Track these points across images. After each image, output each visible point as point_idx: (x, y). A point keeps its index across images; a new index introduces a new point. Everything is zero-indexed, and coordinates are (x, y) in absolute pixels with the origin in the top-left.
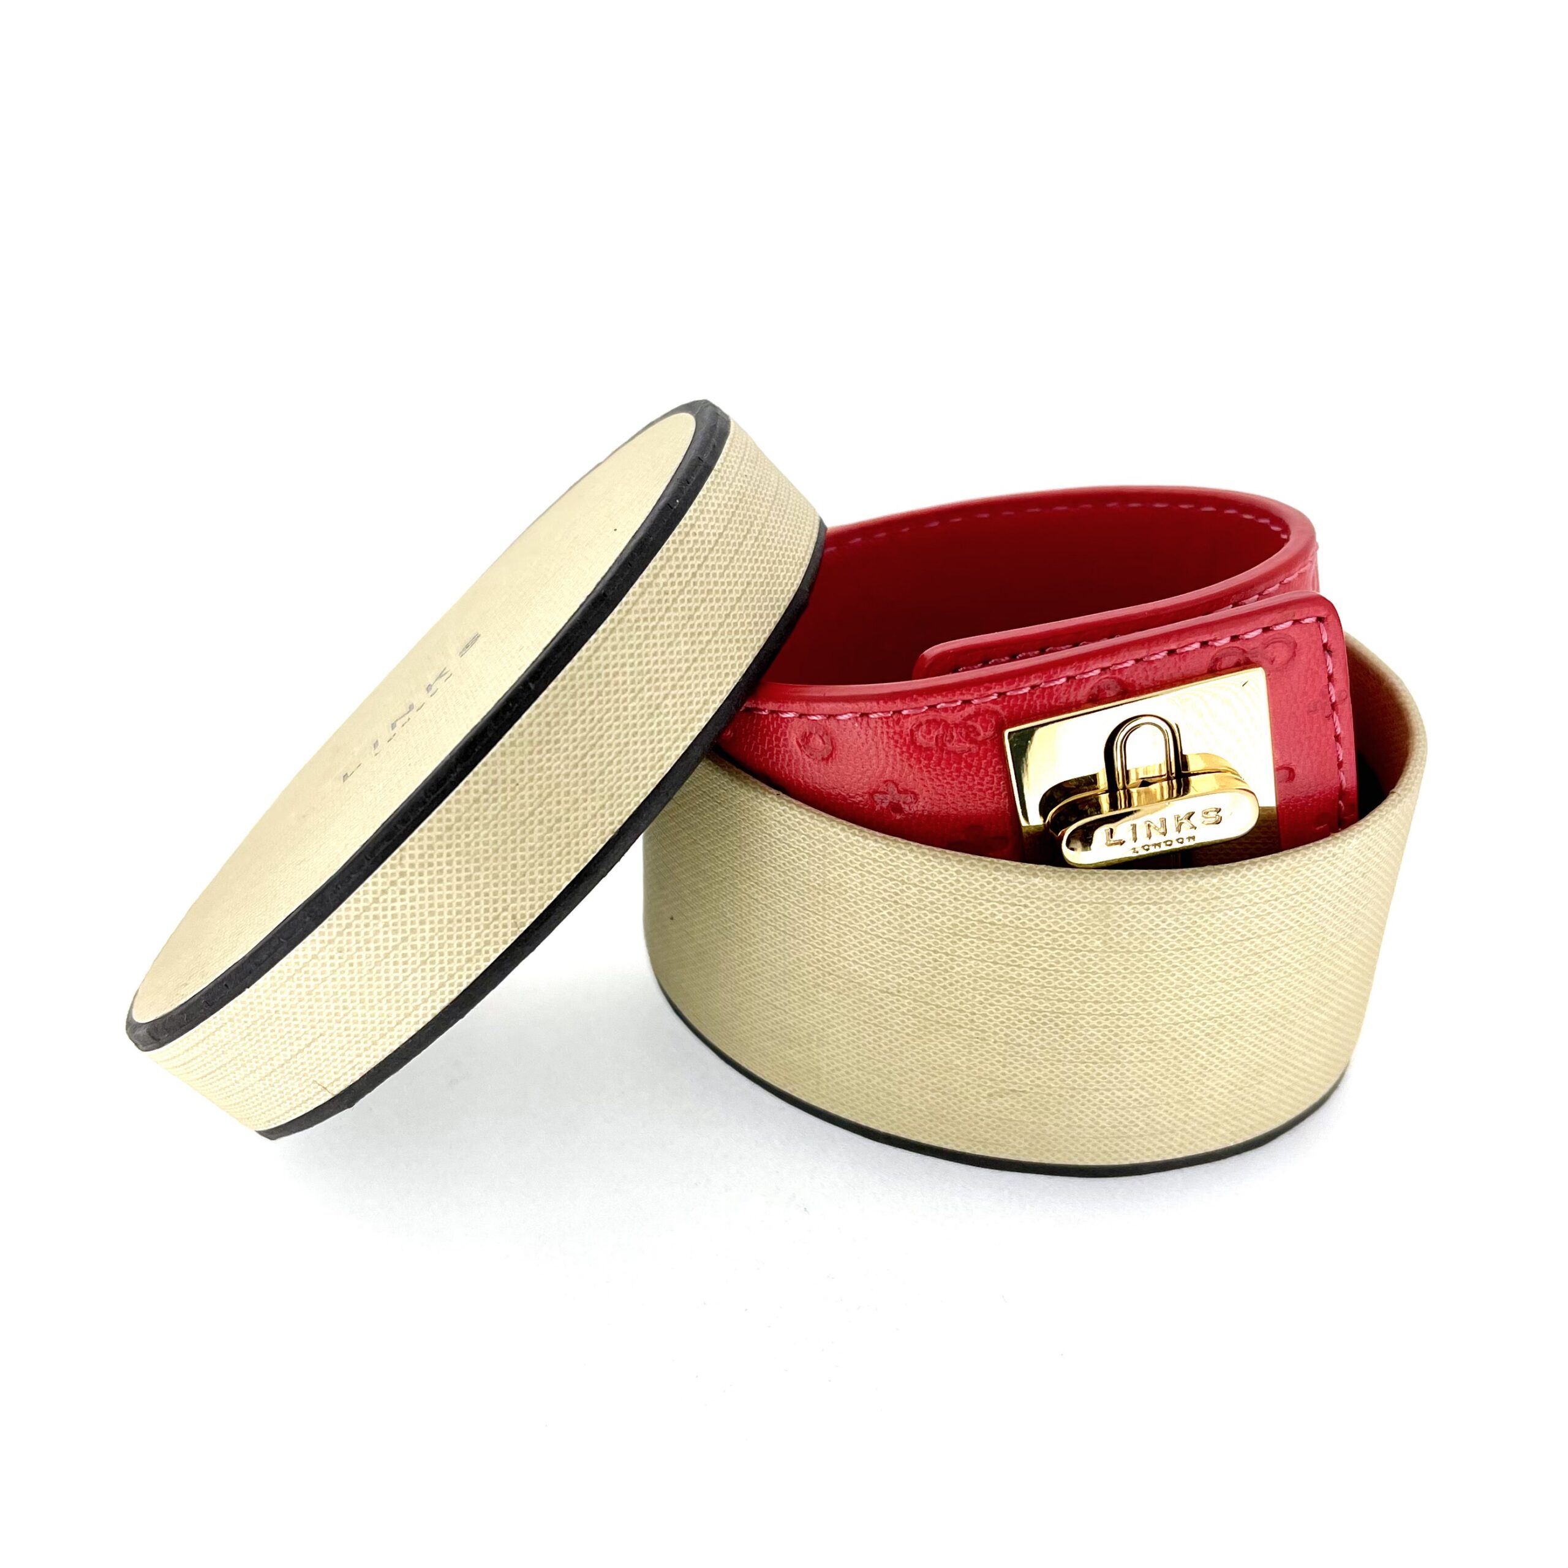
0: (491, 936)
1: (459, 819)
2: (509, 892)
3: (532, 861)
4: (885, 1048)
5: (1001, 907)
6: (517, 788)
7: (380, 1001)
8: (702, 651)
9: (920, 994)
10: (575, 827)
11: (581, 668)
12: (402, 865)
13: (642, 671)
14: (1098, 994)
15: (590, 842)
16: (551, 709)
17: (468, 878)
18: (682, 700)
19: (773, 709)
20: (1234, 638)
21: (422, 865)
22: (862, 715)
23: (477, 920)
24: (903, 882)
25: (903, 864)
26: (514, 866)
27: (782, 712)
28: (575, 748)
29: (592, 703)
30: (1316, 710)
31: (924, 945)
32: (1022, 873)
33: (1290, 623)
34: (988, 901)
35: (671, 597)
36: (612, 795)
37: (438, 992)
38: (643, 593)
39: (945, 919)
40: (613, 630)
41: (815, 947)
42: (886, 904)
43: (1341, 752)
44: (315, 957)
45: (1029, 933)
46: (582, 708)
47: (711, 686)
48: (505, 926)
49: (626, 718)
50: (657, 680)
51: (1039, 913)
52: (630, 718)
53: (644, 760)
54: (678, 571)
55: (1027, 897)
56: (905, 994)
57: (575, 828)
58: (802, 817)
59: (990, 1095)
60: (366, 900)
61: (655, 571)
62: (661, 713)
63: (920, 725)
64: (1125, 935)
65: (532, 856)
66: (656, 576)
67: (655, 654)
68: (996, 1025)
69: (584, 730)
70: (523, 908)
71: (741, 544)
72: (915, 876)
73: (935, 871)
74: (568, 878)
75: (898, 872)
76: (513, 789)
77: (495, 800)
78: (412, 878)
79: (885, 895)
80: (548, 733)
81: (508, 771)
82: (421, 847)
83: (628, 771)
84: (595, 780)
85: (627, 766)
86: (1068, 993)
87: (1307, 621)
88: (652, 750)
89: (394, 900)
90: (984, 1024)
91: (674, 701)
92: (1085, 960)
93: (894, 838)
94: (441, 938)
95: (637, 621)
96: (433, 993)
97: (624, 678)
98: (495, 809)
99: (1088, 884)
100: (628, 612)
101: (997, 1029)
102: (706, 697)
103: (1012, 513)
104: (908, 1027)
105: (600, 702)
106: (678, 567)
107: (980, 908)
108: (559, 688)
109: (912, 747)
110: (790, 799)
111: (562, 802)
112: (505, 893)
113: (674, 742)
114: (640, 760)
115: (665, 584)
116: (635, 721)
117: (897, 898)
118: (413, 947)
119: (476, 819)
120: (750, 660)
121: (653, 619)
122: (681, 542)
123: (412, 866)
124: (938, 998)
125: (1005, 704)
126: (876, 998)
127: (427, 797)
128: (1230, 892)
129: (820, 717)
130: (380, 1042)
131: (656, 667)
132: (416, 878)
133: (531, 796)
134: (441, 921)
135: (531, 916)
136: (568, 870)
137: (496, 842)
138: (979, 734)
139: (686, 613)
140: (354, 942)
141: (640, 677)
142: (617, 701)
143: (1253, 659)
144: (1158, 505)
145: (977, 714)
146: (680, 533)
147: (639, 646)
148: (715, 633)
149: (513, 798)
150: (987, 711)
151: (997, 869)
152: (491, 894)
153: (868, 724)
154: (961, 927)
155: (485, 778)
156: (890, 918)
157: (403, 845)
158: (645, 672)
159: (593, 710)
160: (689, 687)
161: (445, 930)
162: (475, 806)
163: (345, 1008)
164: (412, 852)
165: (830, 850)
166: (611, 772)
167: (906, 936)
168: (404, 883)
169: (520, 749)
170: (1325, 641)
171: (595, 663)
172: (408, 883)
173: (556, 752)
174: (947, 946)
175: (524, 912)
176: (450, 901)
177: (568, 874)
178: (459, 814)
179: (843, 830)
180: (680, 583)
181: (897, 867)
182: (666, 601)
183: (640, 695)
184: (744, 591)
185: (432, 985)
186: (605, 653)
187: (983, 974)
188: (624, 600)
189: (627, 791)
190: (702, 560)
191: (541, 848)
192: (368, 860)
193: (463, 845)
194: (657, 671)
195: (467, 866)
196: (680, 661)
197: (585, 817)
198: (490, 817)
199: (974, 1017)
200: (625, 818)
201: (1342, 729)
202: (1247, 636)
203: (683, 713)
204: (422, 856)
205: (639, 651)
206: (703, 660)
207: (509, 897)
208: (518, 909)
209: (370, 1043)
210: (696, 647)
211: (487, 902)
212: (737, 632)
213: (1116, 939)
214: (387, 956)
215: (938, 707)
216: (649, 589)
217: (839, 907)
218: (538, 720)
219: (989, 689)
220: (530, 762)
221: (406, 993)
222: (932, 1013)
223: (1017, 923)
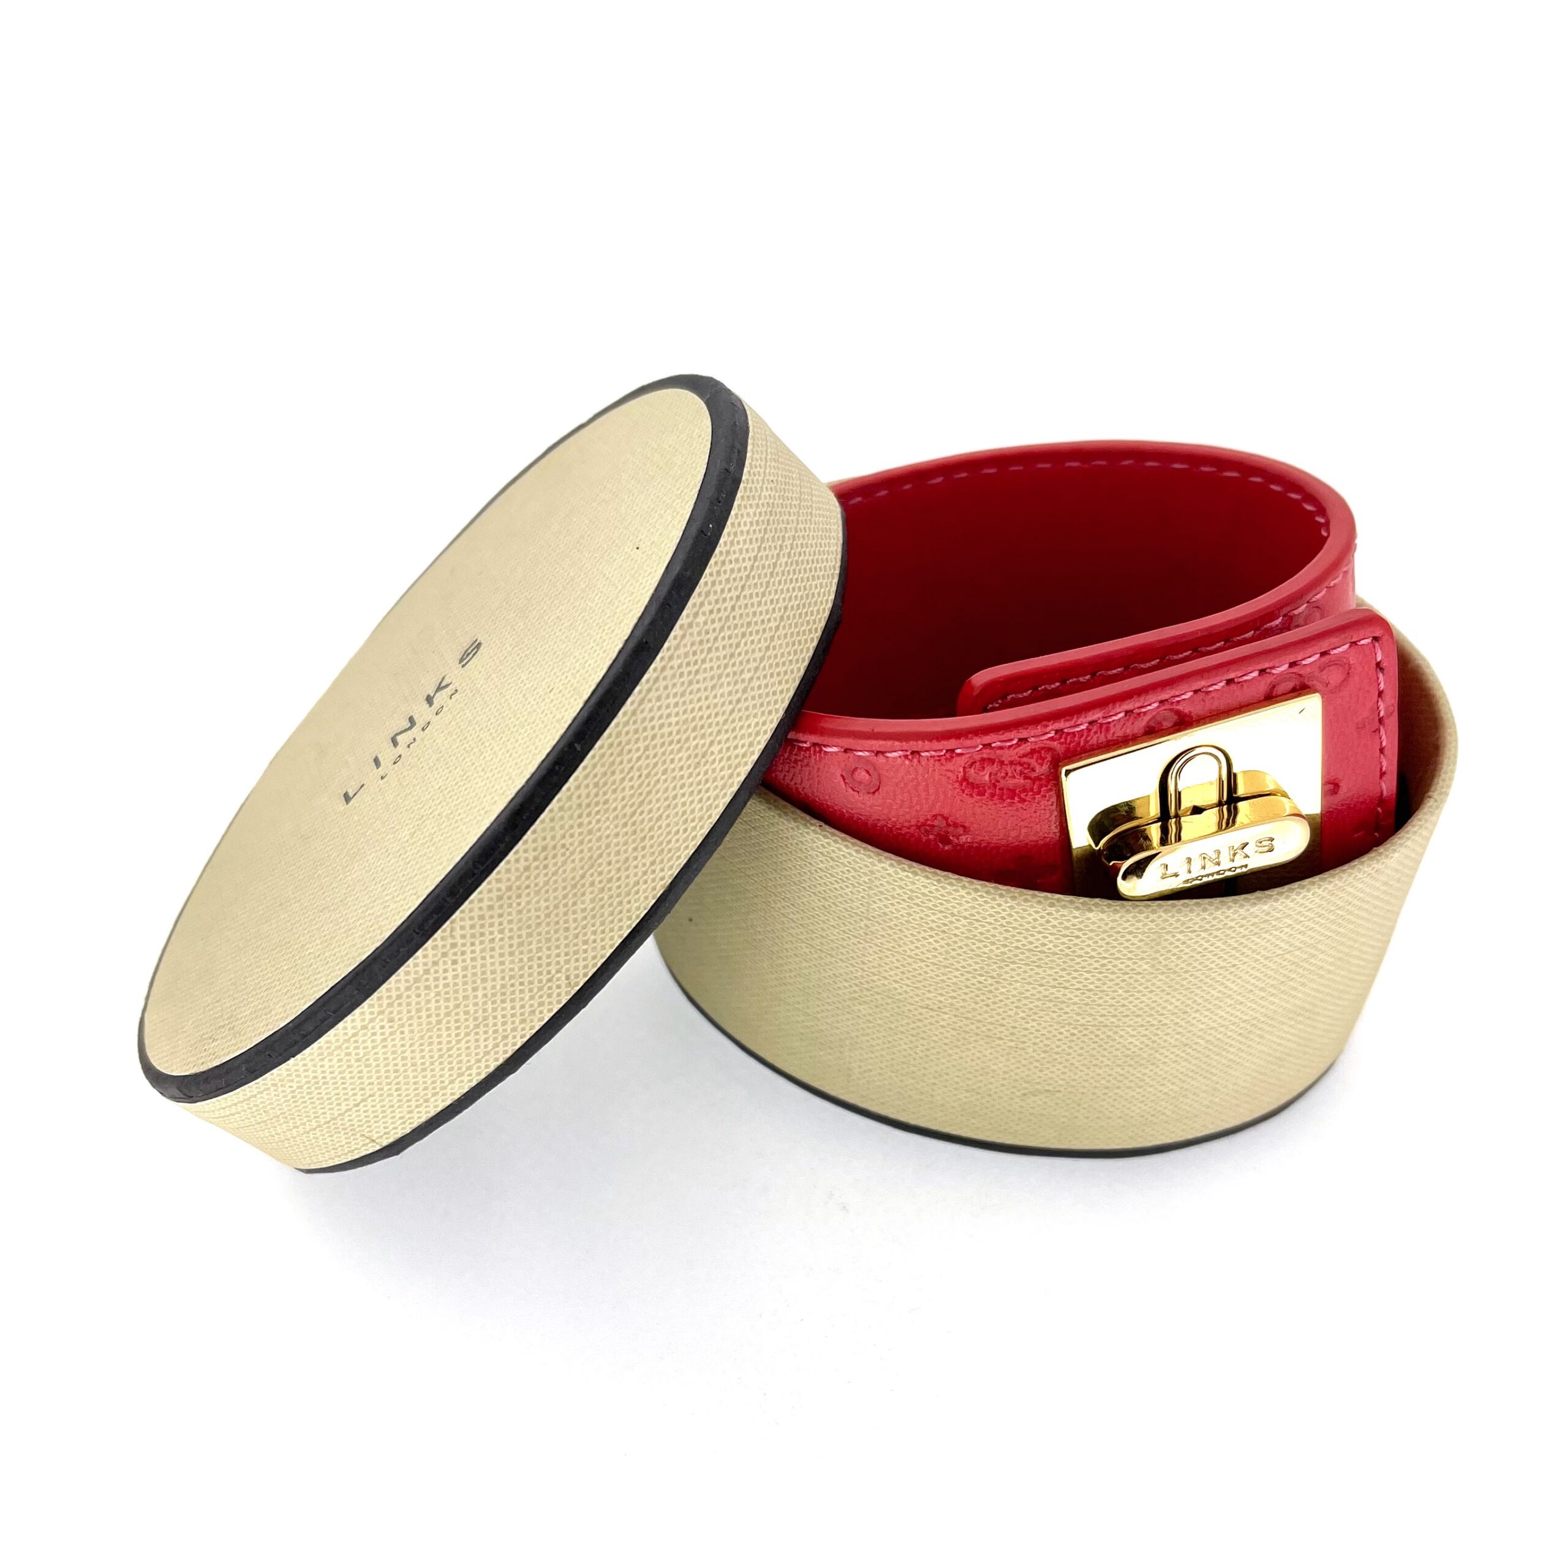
0: (545, 997)
1: (509, 889)
2: (563, 954)
3: (585, 922)
4: (921, 1054)
5: (1051, 938)
6: (568, 853)
7: (432, 1064)
8: (745, 691)
9: (961, 1010)
10: (627, 885)
11: (627, 723)
12: (453, 937)
13: (687, 719)
14: (1140, 1009)
15: (642, 899)
16: (599, 770)
17: (521, 944)
18: (727, 745)
19: (815, 742)
20: (1292, 665)
21: (473, 936)
22: (913, 753)
23: (531, 983)
24: (953, 915)
25: (955, 899)
26: (567, 929)
27: (825, 746)
28: (624, 807)
29: (639, 759)
30: (1364, 727)
31: (969, 969)
32: (1077, 908)
33: (1346, 647)
34: (1039, 932)
35: (712, 636)
36: (662, 850)
37: (492, 1052)
38: (684, 636)
39: (993, 948)
40: (657, 680)
41: (854, 966)
42: (933, 933)
43: (1385, 764)
44: (364, 1027)
45: (1078, 960)
46: (630, 765)
47: (755, 726)
48: (559, 987)
49: (674, 770)
50: (702, 727)
51: (1091, 942)
52: (677, 770)
53: (693, 811)
54: (718, 606)
55: (1080, 930)
56: (946, 1010)
57: (626, 887)
58: (848, 851)
59: (1024, 1095)
60: (416, 972)
61: (695, 610)
62: (707, 762)
63: (975, 762)
64: (1174, 958)
65: (585, 918)
66: (696, 615)
67: (699, 700)
68: (1037, 1037)
69: (632, 787)
70: (576, 968)
71: (775, 565)
72: (966, 910)
73: (987, 907)
74: (620, 936)
75: (949, 906)
76: (563, 855)
77: (546, 867)
78: (464, 949)
79: (933, 925)
80: (596, 795)
81: (558, 837)
82: (471, 918)
83: (677, 824)
84: (645, 837)
85: (676, 819)
86: (1111, 1009)
87: (1362, 642)
88: (700, 801)
89: (445, 971)
90: (1025, 1036)
91: (720, 747)
92: (1132, 981)
93: (946, 873)
94: (494, 1002)
95: (680, 666)
96: (487, 1053)
97: (669, 729)
98: (546, 875)
99: (1142, 917)
100: (671, 658)
101: (1038, 1041)
102: (751, 739)
103: (1021, 468)
104: (946, 1038)
105: (648, 757)
106: (717, 602)
107: (1031, 939)
108: (606, 746)
109: (964, 784)
110: (833, 830)
111: (613, 862)
112: (558, 955)
113: (722, 790)
114: (688, 812)
115: (705, 623)
116: (682, 773)
117: (945, 928)
118: (467, 1013)
119: (528, 887)
120: (791, 693)
121: (696, 663)
122: (718, 573)
123: (463, 937)
124: (980, 1014)
125: (1062, 740)
126: (916, 1013)
127: (476, 868)
128: (1278, 915)
129: (867, 754)
130: (432, 1100)
131: (700, 714)
132: (468, 948)
133: (582, 859)
134: (494, 987)
135: (585, 975)
136: (620, 928)
137: (547, 907)
138: (1033, 770)
139: (728, 651)
140: (405, 1012)
141: (685, 727)
142: (664, 754)
143: (1310, 683)
144: (1177, 466)
145: (1033, 751)
146: (716, 563)
147: (683, 694)
148: (757, 669)
149: (564, 863)
150: (1043, 748)
151: (1052, 905)
152: (544, 957)
153: (919, 761)
154: (1010, 954)
155: (534, 845)
156: (936, 945)
157: (454, 917)
158: (690, 720)
159: (641, 767)
160: (734, 730)
161: (499, 994)
162: (526, 874)
163: (396, 1071)
164: (462, 923)
165: (877, 883)
166: (660, 827)
167: (952, 961)
168: (455, 954)
169: (569, 813)
170: (1379, 659)
171: (640, 716)
172: (459, 953)
173: (605, 813)
174: (994, 970)
175: (577, 972)
176: (503, 967)
177: (620, 933)
178: (509, 884)
179: (891, 865)
180: (720, 619)
181: (948, 901)
182: (708, 641)
183: (687, 745)
184: (782, 618)
185: (486, 1046)
186: (650, 705)
187: (1028, 994)
188: (666, 645)
189: (677, 845)
190: (740, 589)
191: (593, 909)
192: (418, 933)
193: (514, 913)
194: (701, 718)
195: (520, 933)
196: (723, 704)
197: (636, 875)
198: (541, 884)
199: (1015, 1031)
200: (675, 871)
201: (1387, 741)
202: (1304, 662)
203: (729, 758)
204: (472, 927)
205: (683, 699)
206: (746, 700)
207: (562, 959)
208: (572, 969)
209: (421, 1101)
210: (740, 686)
211: (540, 966)
212: (777, 665)
213: (1164, 963)
214: (439, 1022)
215: (993, 745)
216: (690, 631)
217: (883, 933)
218: (586, 782)
219: (1046, 726)
220: (580, 825)
221: (459, 1055)
222: (973, 1027)
223: (1067, 951)
